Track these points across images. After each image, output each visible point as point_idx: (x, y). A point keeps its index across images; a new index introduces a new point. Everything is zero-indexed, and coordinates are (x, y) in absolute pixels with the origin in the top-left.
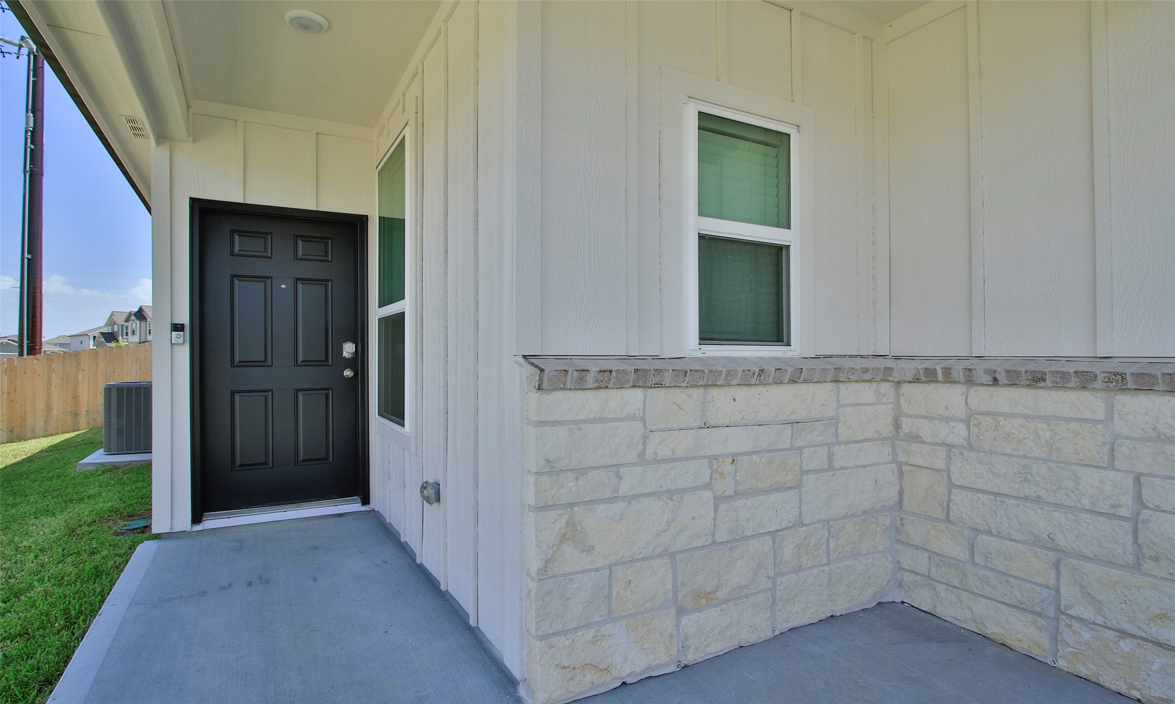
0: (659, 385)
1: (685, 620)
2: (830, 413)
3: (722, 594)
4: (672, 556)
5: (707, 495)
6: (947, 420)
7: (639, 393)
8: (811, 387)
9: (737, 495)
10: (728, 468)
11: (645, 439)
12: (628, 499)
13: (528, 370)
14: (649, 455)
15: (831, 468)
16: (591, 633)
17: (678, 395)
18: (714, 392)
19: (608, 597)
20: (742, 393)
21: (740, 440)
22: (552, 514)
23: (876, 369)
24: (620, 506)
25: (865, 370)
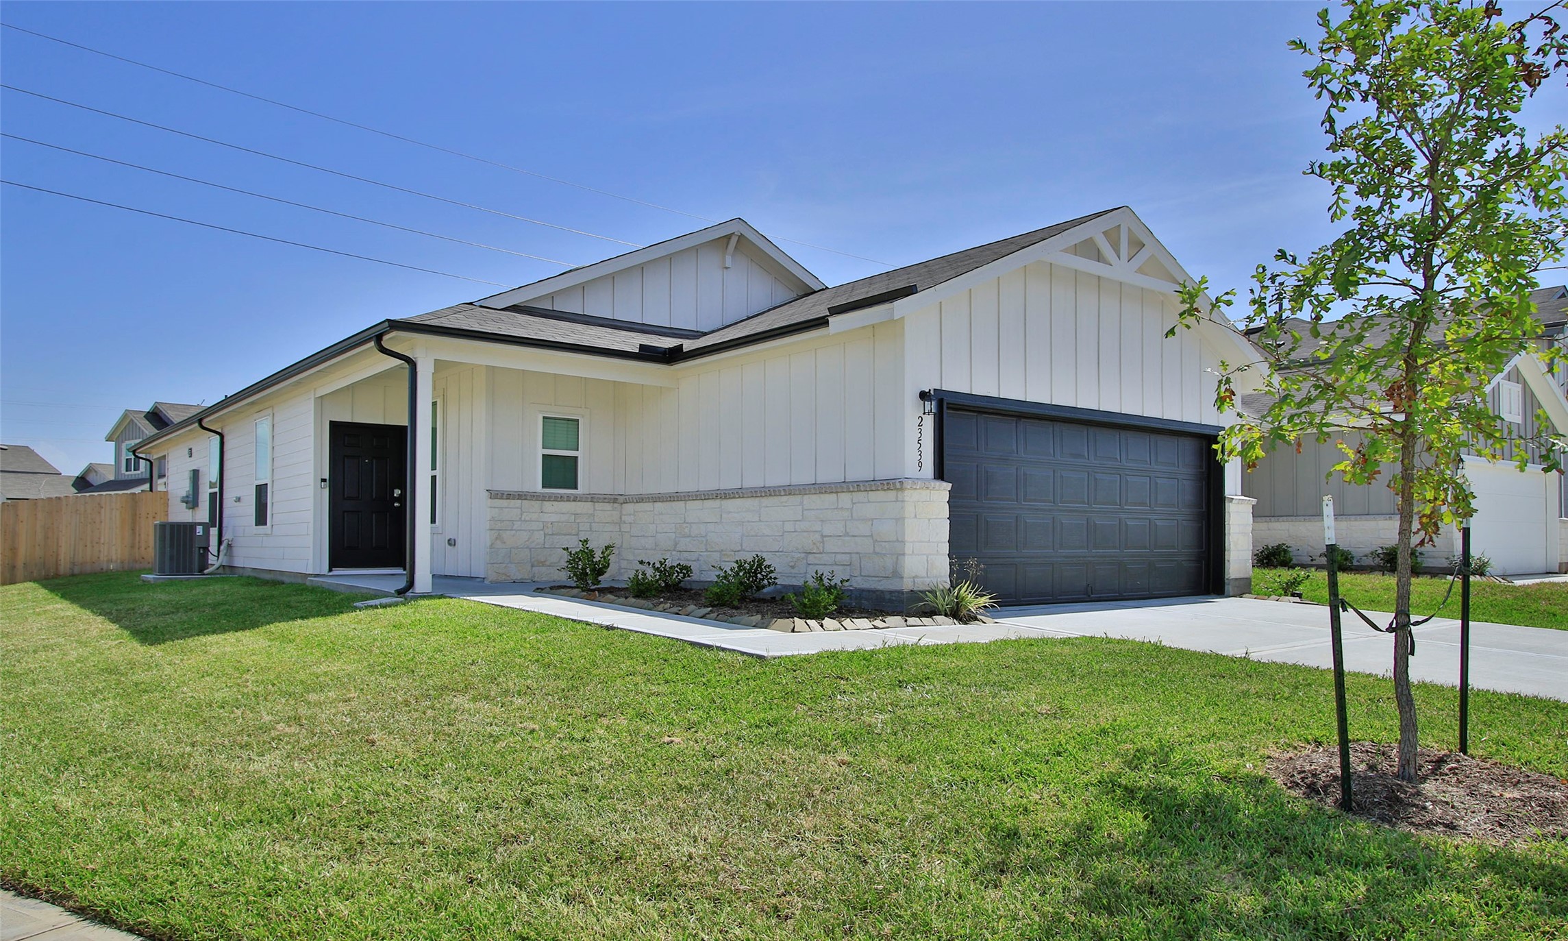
0: (526, 499)
1: (534, 568)
2: (591, 512)
3: (548, 563)
4: (530, 549)
5: (542, 532)
6: (630, 515)
7: (520, 501)
8: (580, 503)
9: (553, 534)
10: (549, 525)
11: (521, 515)
12: (517, 530)
13: (488, 493)
14: (523, 519)
15: (591, 530)
16: (504, 565)
17: (533, 503)
18: (545, 502)
19: (510, 557)
20: (555, 503)
21: (554, 518)
22: (493, 532)
23: (610, 499)
24: (514, 532)
25: (605, 499)
